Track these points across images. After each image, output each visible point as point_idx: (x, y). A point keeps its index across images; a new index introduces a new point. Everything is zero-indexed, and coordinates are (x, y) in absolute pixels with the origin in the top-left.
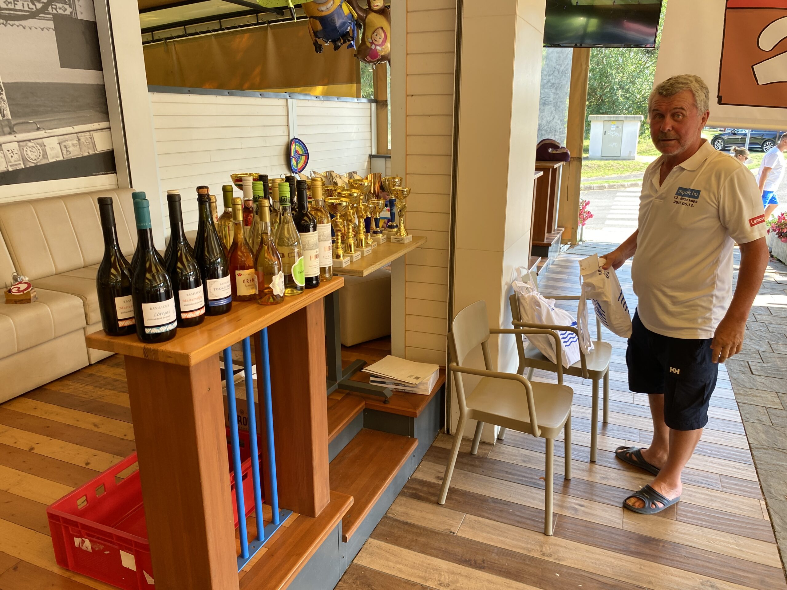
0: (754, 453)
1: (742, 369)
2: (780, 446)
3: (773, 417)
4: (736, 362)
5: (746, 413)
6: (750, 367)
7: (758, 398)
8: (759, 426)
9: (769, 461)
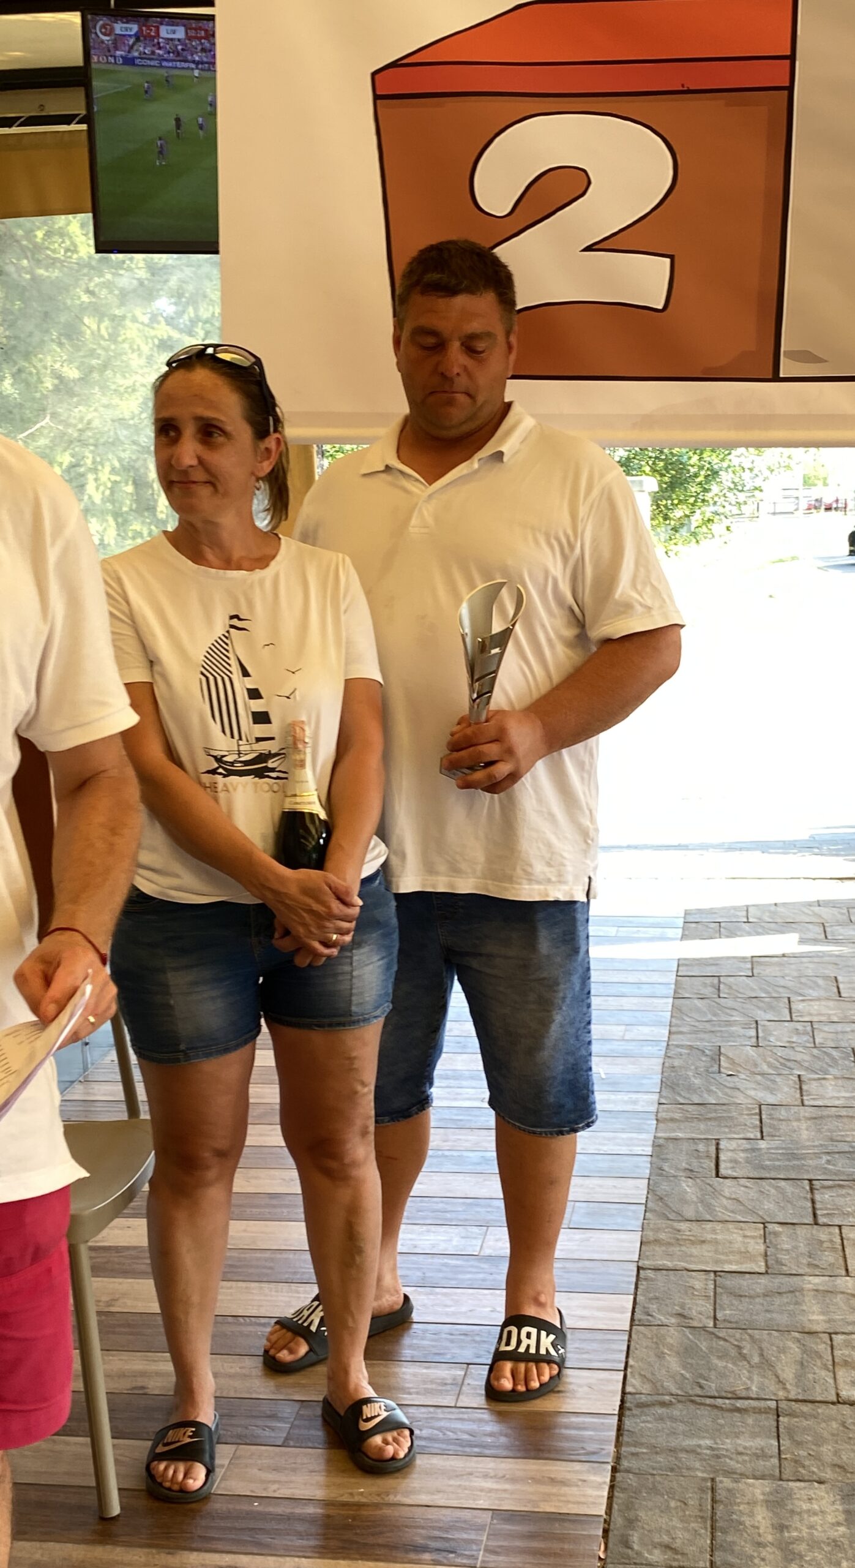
0: (628, 1423)
1: (695, 1164)
2: (712, 1387)
3: (725, 1299)
4: (685, 1146)
5: (650, 1299)
6: (717, 1158)
7: (705, 1247)
8: (673, 1336)
9: (662, 1441)
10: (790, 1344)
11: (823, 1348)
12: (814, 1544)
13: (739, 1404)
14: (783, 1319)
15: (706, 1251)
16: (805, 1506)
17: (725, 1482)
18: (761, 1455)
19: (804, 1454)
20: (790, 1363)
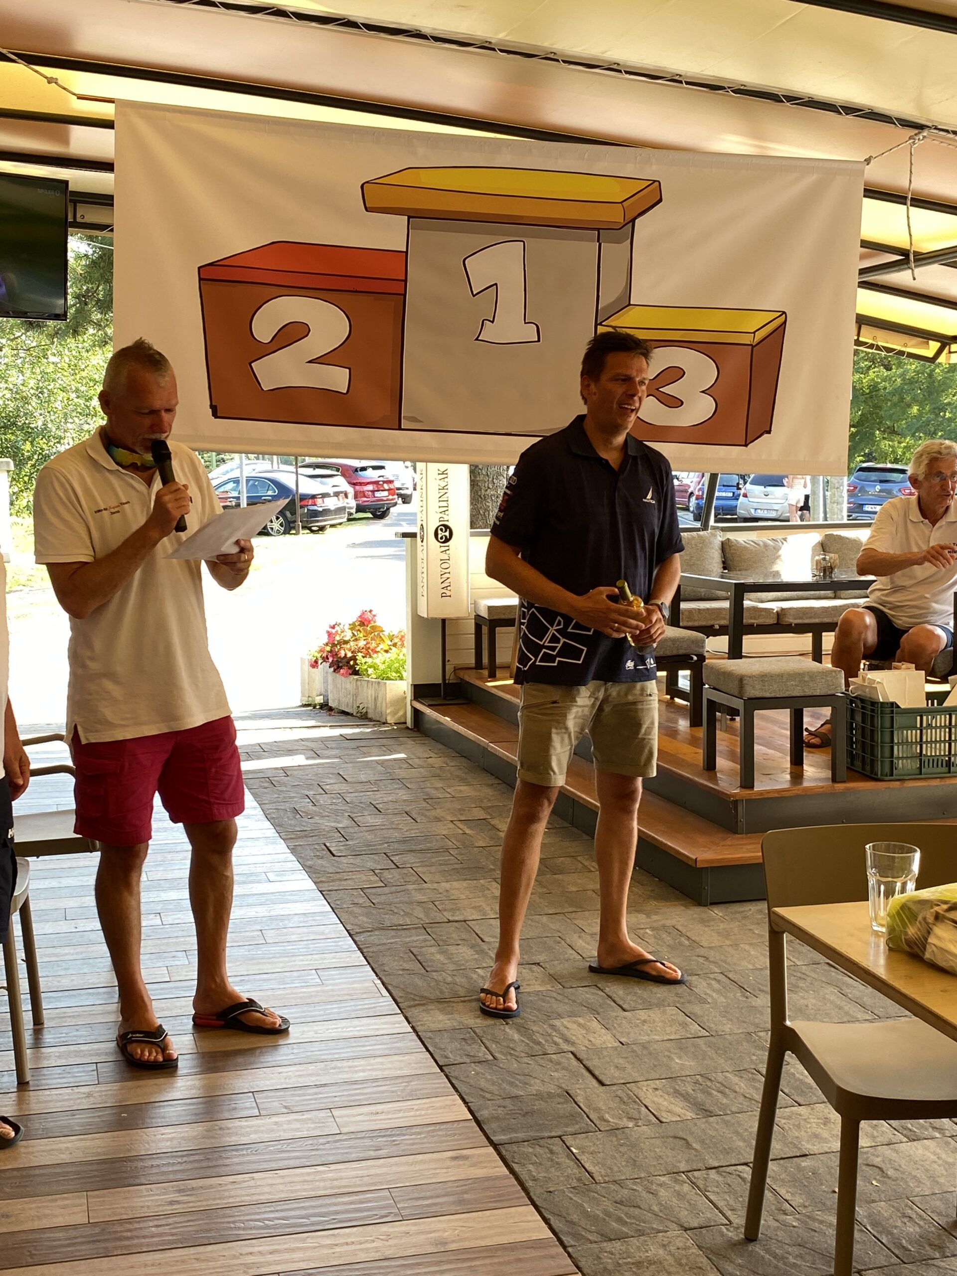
0: (357, 939)
1: (318, 854)
2: (387, 924)
3: (372, 897)
4: (307, 847)
5: (335, 900)
6: (329, 850)
8: (356, 910)
9: (376, 942)
10: (415, 907)
11: (431, 906)
12: (467, 961)
13: (405, 927)
14: (406, 899)
15: (349, 882)
16: (456, 952)
17: (415, 950)
18: (425, 940)
19: (444, 938)
20: (419, 912)
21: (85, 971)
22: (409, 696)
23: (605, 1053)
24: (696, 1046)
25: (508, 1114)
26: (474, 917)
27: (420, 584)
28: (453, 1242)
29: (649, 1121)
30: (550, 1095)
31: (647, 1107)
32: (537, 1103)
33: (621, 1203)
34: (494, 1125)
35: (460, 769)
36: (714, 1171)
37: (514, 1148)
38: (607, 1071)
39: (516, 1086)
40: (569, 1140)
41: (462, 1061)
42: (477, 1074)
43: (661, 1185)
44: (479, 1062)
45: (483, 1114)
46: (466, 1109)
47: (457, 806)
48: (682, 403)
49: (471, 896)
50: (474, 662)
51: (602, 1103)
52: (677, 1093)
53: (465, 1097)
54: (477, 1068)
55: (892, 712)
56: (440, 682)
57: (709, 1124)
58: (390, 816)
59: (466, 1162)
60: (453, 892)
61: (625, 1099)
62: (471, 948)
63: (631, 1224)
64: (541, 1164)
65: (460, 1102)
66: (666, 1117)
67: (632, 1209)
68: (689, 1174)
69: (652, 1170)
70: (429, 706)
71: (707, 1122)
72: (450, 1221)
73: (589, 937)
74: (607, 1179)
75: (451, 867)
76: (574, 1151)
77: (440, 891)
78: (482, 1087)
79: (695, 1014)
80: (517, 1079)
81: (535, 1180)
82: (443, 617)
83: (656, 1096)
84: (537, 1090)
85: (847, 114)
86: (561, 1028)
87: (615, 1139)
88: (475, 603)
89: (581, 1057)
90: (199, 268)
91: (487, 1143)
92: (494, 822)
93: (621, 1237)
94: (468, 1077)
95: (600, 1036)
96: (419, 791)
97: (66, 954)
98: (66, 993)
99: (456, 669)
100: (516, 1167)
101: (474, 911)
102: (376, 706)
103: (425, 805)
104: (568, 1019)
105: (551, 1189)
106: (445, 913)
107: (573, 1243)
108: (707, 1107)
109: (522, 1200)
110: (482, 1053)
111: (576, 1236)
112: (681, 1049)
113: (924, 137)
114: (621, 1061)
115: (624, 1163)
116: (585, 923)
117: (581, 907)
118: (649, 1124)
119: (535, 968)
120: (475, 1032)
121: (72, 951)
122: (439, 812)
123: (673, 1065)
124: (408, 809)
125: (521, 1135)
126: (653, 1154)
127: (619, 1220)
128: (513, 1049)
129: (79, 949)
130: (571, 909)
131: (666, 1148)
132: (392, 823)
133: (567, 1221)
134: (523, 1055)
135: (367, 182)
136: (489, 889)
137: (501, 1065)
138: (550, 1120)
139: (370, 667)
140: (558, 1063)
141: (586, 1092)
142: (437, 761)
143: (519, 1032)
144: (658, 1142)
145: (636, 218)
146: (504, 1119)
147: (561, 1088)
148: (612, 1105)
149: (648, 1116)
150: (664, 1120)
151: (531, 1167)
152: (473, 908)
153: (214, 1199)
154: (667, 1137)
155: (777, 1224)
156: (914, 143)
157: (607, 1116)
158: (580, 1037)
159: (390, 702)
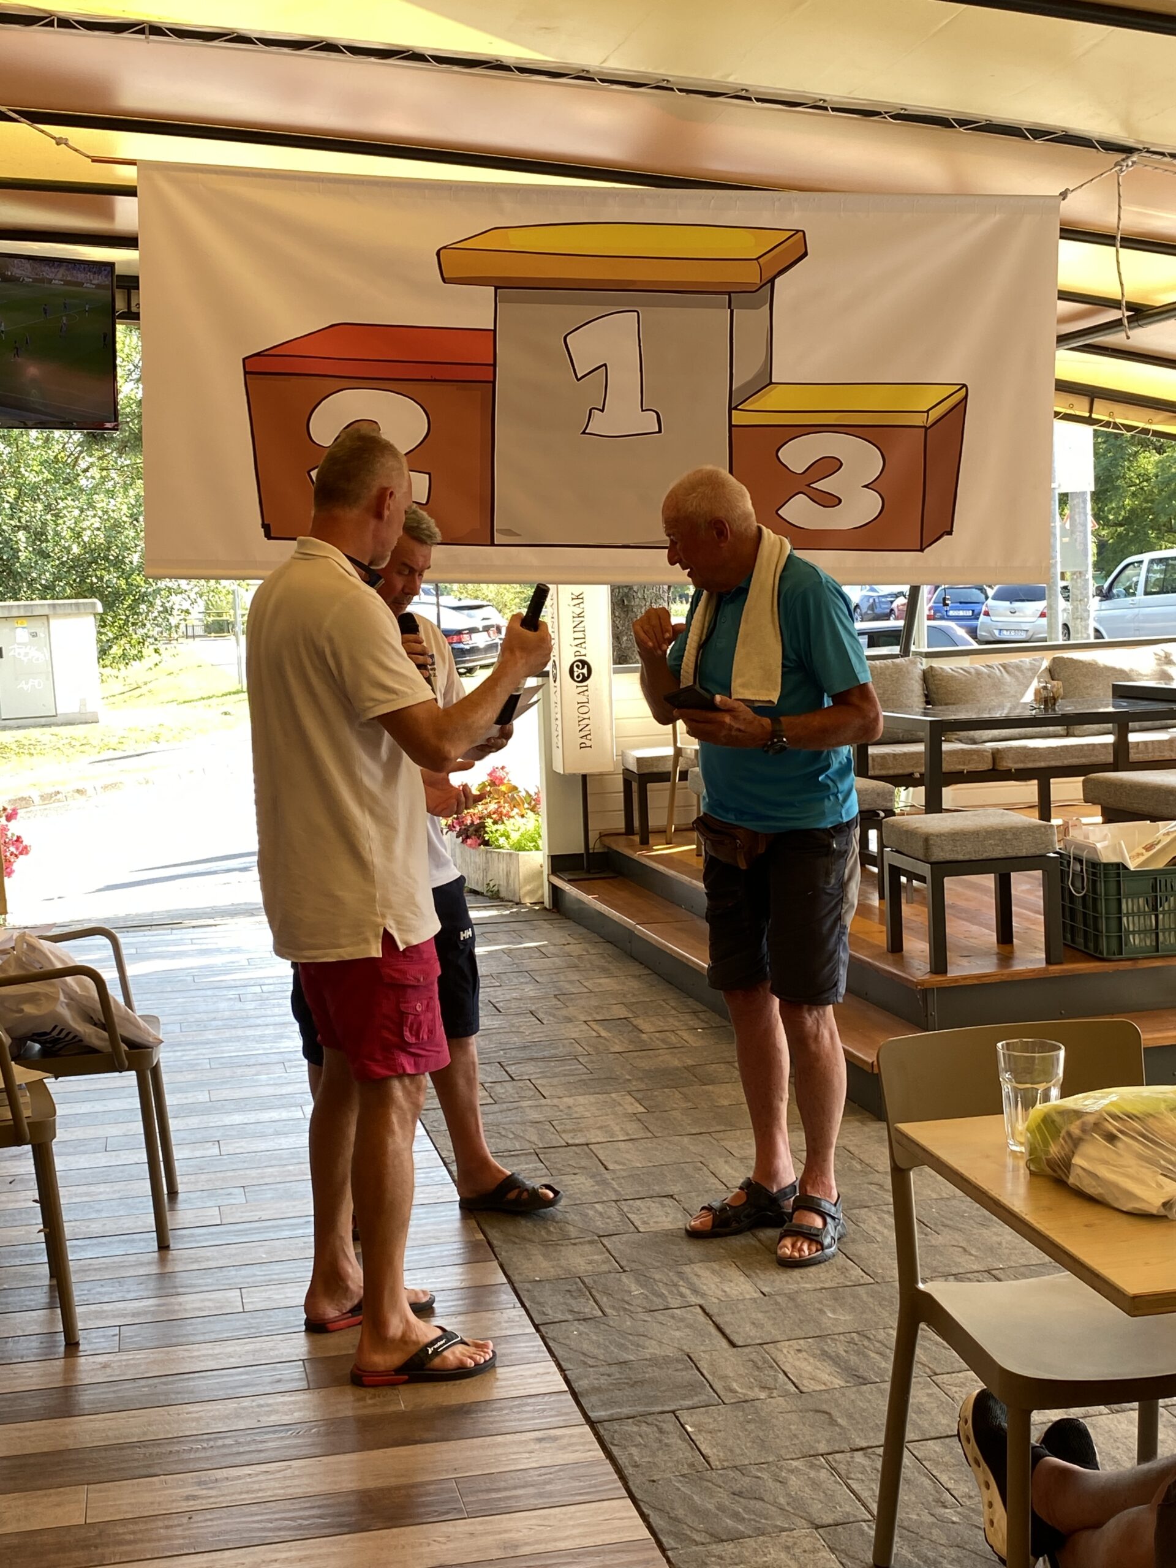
10: (528, 1128)
11: (548, 1126)
12: (584, 1194)
13: (512, 1153)
14: (519, 1119)
16: (572, 1183)
18: (536, 1169)
19: (559, 1166)
20: (532, 1135)
21: (121, 1213)
22: (546, 870)
23: (741, 1307)
24: (855, 1296)
25: (612, 1384)
26: (599, 1140)
27: (554, 734)
28: (527, 1544)
29: (787, 1391)
30: (667, 1360)
31: (785, 1374)
32: (649, 1370)
33: (739, 1494)
34: (594, 1399)
35: (604, 958)
36: (860, 1453)
37: (616, 1426)
38: (740, 1330)
39: (627, 1348)
40: (684, 1416)
41: (564, 1318)
42: (580, 1334)
43: (792, 1471)
44: (584, 1320)
45: (580, 1385)
46: (561, 1378)
47: (594, 1002)
48: (840, 501)
49: (597, 1113)
50: (623, 825)
51: (730, 1369)
52: (825, 1355)
53: (562, 1363)
54: (581, 1328)
55: (1118, 875)
56: (582, 851)
57: (861, 1394)
58: (510, 1017)
59: (555, 1445)
60: (576, 1109)
61: (760, 1364)
62: (591, 1177)
63: (750, 1520)
64: (645, 1446)
65: (555, 1369)
66: (808, 1386)
67: (751, 1502)
68: (830, 1457)
69: (783, 1452)
70: (569, 881)
71: (858, 1391)
72: (526, 1518)
73: (738, 1162)
74: (726, 1464)
75: (578, 1078)
76: (689, 1429)
77: (561, 1107)
78: (585, 1351)
79: (858, 1257)
80: (630, 1341)
81: (636, 1466)
82: (584, 772)
83: (799, 1359)
84: (651, 1354)
85: (1035, 138)
86: (690, 1276)
87: (741, 1414)
88: (623, 755)
89: (711, 1313)
90: (244, 360)
91: (583, 1421)
92: (639, 1022)
93: (735, 1537)
94: (568, 1337)
95: (737, 1285)
96: (550, 985)
97: (101, 1193)
98: (95, 1241)
99: (602, 836)
100: (615, 1451)
101: (599, 1132)
102: (508, 882)
103: (555, 1002)
104: (700, 1264)
105: (655, 1478)
106: (563, 1135)
107: (673, 1544)
108: (861, 1372)
109: (617, 1492)
110: (589, 1308)
111: (680, 1537)
112: (836, 1299)
113: (1134, 163)
114: (760, 1316)
115: (749, 1445)
116: (735, 1144)
117: (731, 1126)
118: (786, 1394)
119: (667, 1201)
120: (583, 1282)
121: (108, 1190)
122: (571, 1011)
123: (825, 1320)
124: (533, 1008)
125: (626, 1411)
126: (786, 1433)
127: (736, 1516)
128: (628, 1303)
129: (117, 1186)
130: (718, 1128)
131: (804, 1424)
132: (513, 1025)
133: (670, 1518)
134: (640, 1310)
135: (444, 248)
136: (620, 1104)
137: (611, 1323)
138: (665, 1391)
139: (501, 836)
140: (682, 1320)
141: (712, 1355)
142: (576, 949)
143: (637, 1281)
144: (793, 1417)
145: (775, 277)
146: (607, 1390)
147: (682, 1350)
148: (742, 1371)
149: (786, 1384)
150: (804, 1389)
151: (634, 1451)
152: (600, 1128)
153: (241, 1493)
154: (807, 1411)
155: (931, 1519)
156: (1121, 171)
157: (735, 1386)
158: (713, 1286)
159: (525, 879)
